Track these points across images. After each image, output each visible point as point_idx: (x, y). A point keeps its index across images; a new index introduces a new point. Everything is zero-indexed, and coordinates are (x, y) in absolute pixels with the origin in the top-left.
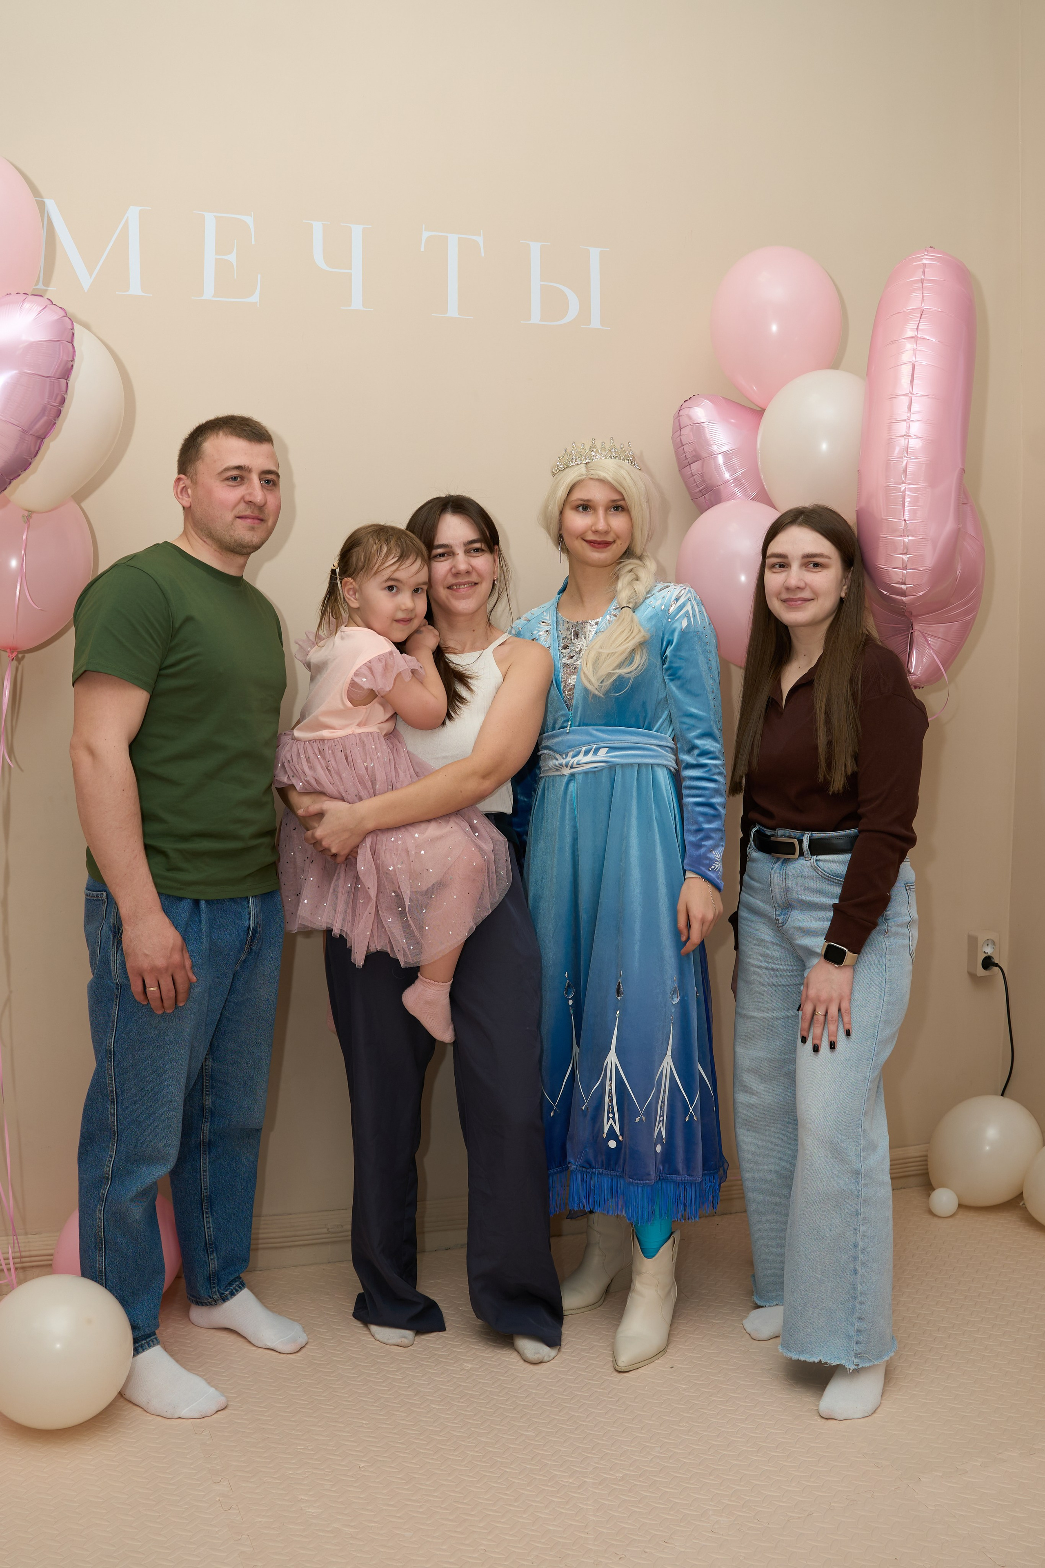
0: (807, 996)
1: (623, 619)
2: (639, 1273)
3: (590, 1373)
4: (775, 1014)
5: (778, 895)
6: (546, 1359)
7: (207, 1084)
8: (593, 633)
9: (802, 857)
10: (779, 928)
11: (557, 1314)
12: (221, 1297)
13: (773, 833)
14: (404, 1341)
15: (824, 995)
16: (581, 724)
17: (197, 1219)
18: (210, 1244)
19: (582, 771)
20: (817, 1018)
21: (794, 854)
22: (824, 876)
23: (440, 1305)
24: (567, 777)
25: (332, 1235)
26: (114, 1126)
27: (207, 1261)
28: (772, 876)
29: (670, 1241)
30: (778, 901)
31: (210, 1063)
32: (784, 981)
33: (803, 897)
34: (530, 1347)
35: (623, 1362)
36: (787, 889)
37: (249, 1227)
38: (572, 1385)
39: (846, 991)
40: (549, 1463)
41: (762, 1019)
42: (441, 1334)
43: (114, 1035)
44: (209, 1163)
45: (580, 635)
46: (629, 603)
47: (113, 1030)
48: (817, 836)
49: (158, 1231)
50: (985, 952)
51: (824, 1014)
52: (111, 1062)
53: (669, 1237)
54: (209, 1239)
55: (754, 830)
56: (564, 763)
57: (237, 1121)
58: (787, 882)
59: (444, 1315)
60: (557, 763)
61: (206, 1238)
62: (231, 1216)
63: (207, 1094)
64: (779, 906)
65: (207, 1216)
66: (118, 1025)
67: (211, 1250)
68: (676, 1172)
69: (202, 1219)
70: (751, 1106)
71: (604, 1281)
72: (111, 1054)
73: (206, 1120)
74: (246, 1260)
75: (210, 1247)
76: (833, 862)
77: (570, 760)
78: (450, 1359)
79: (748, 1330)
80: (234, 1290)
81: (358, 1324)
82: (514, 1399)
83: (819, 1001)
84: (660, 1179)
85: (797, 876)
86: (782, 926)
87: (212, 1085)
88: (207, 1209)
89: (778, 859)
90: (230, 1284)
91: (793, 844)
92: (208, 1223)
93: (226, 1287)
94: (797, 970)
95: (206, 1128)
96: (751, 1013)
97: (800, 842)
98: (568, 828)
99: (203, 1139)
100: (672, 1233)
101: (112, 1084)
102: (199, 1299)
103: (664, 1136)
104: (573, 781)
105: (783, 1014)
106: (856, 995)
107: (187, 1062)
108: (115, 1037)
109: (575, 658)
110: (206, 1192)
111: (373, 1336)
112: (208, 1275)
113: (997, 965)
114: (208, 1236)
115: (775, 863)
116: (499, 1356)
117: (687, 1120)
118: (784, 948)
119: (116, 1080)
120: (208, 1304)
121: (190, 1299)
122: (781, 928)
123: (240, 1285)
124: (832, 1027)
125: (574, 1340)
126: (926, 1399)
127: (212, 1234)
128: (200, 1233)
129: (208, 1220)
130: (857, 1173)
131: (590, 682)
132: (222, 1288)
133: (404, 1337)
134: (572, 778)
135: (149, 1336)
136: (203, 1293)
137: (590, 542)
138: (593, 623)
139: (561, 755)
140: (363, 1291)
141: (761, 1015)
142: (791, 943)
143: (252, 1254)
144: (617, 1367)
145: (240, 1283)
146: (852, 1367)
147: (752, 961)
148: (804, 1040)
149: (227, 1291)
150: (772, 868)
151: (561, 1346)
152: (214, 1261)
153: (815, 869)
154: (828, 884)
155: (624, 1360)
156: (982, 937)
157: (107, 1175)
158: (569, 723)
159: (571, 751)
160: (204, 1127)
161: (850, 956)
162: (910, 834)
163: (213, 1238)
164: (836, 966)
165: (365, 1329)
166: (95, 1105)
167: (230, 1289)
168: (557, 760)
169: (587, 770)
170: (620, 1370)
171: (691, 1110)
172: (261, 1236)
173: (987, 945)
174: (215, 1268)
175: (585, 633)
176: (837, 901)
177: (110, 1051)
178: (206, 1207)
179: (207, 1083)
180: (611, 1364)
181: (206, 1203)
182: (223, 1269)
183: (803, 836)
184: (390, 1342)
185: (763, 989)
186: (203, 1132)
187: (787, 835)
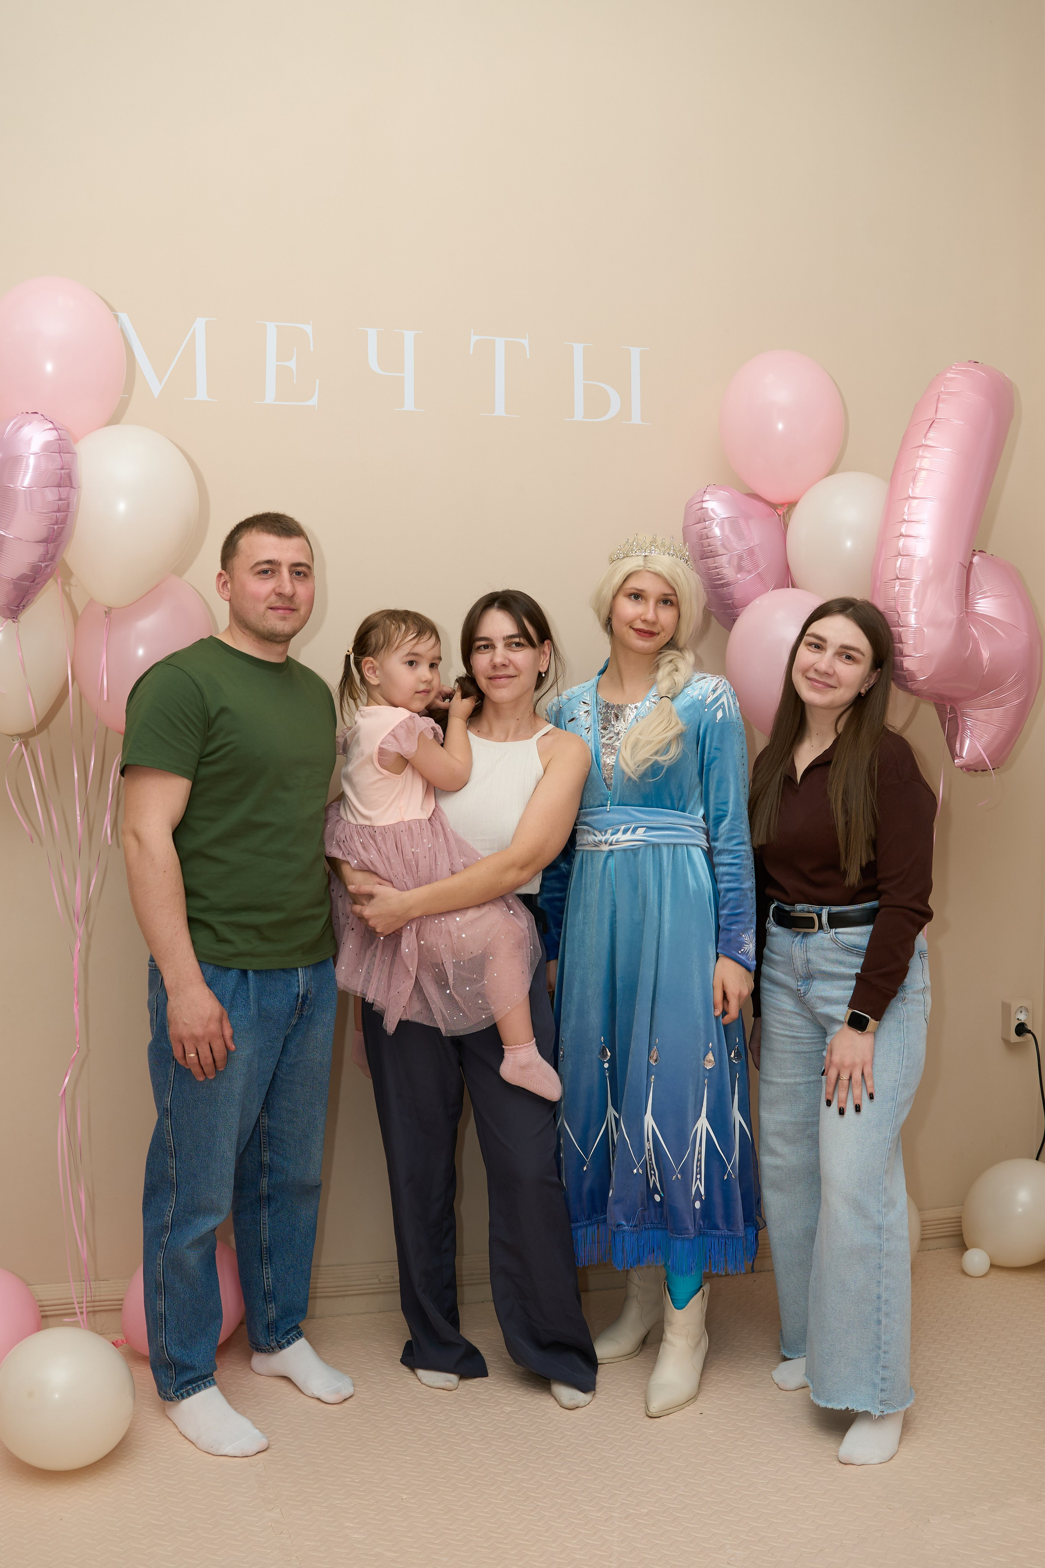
2: (671, 1324)
3: (623, 1417)
4: (798, 1080)
5: (800, 967)
6: (582, 1404)
7: (264, 1141)
8: (632, 716)
9: (821, 931)
10: (800, 999)
11: (592, 1362)
14: (449, 1385)
16: (621, 803)
17: (257, 1269)
18: (269, 1294)
21: (813, 927)
22: (844, 948)
23: (482, 1352)
25: (384, 1285)
26: (174, 1178)
28: (793, 949)
29: (700, 1292)
30: (800, 971)
31: (266, 1120)
32: (805, 1048)
33: (824, 968)
34: (566, 1393)
35: (654, 1408)
36: (808, 961)
37: (308, 1279)
38: (605, 1428)
41: (786, 1084)
42: (484, 1379)
44: (269, 1216)
45: (620, 717)
48: (835, 910)
49: (217, 1279)
50: (1018, 1019)
53: (698, 1290)
54: (267, 1289)
57: (294, 1177)
58: (808, 954)
59: (487, 1362)
60: (596, 839)
62: (290, 1268)
63: (265, 1151)
64: (801, 977)
65: (267, 1266)
67: (270, 1299)
69: (261, 1270)
70: (777, 1168)
71: (641, 1332)
73: (265, 1175)
75: (269, 1296)
76: (851, 934)
78: (491, 1403)
79: (776, 1381)
81: (405, 1369)
85: (817, 949)
86: (804, 996)
87: (269, 1142)
88: (266, 1260)
89: (798, 933)
91: (812, 918)
92: (267, 1273)
94: (819, 1038)
95: (264, 1182)
96: (774, 1079)
97: (820, 916)
99: (262, 1193)
100: (701, 1286)
102: (259, 1345)
104: (611, 857)
105: (805, 1079)
110: (266, 1244)
111: (419, 1380)
112: (267, 1323)
113: (1029, 1032)
114: (267, 1286)
115: (796, 937)
116: (538, 1400)
118: (804, 1017)
120: (266, 1351)
121: (251, 1346)
122: (802, 998)
125: (609, 1387)
126: (942, 1448)
127: (271, 1284)
128: (260, 1283)
129: (267, 1271)
131: (627, 765)
132: (280, 1336)
133: (449, 1381)
135: (206, 1377)
136: (262, 1340)
137: (638, 631)
138: (633, 706)
139: (600, 832)
140: (411, 1339)
141: (784, 1081)
142: (811, 1012)
144: (648, 1412)
147: (775, 1030)
150: (793, 942)
151: (595, 1390)
153: (834, 941)
154: (848, 955)
155: (655, 1406)
156: (1015, 1006)
157: (167, 1224)
158: (609, 802)
159: (610, 829)
160: (263, 1181)
162: (927, 909)
165: (411, 1374)
166: (157, 1158)
168: (596, 836)
170: (652, 1416)
173: (1021, 1012)
174: (273, 1317)
178: (265, 1258)
179: (264, 1139)
180: (644, 1409)
181: (266, 1254)
183: (821, 910)
186: (262, 1187)
187: (806, 910)
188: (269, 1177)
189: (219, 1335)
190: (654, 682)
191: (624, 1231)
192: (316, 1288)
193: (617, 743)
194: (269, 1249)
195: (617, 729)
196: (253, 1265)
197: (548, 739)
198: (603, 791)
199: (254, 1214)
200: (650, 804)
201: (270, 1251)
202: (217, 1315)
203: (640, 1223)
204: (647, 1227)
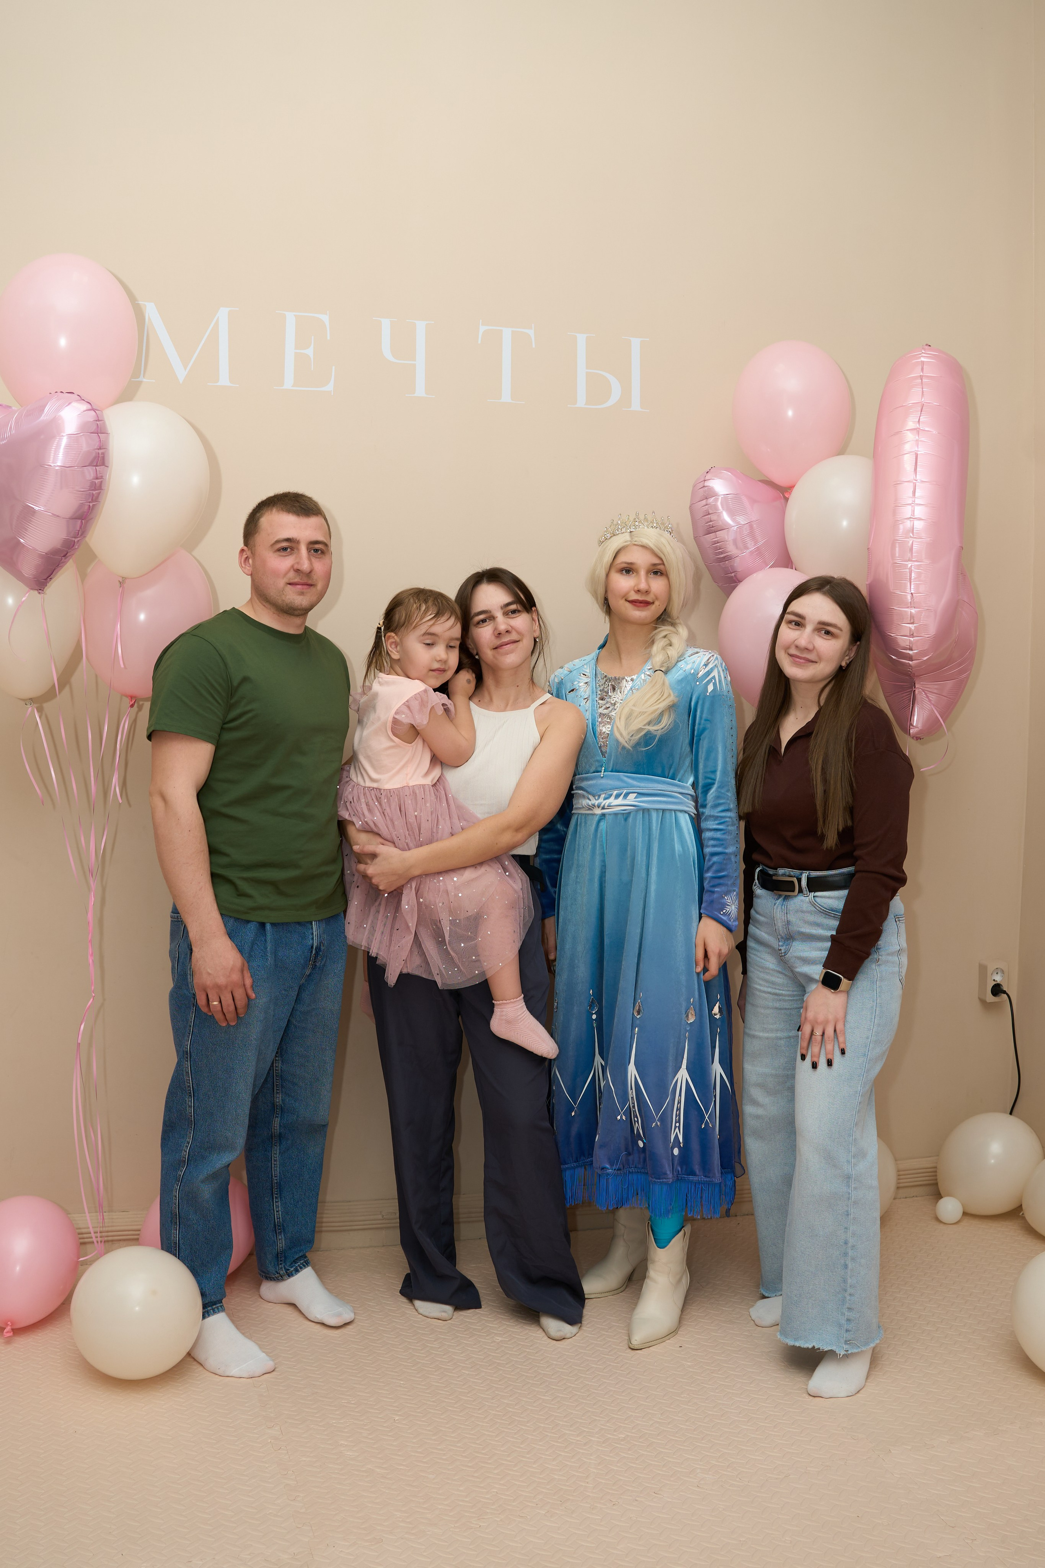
0: (806, 1018)
2: (653, 1262)
3: (606, 1349)
4: (779, 1034)
5: (781, 929)
6: (568, 1335)
8: (628, 688)
9: (801, 894)
10: (781, 958)
11: (580, 1297)
12: (287, 1273)
13: (775, 872)
14: (444, 1315)
15: (821, 1018)
16: (614, 770)
18: (279, 1226)
19: (612, 812)
20: (815, 1038)
21: (793, 891)
22: (822, 911)
23: (477, 1285)
24: (598, 816)
25: (387, 1221)
27: (276, 1240)
28: (775, 911)
29: (682, 1233)
32: (786, 1005)
33: (803, 930)
34: (553, 1325)
35: (636, 1340)
36: (788, 923)
37: (315, 1212)
38: (589, 1358)
39: (841, 1014)
41: (767, 1038)
42: (477, 1310)
43: (190, 1038)
45: (616, 689)
47: (190, 1034)
48: (814, 875)
49: (229, 1211)
50: (994, 980)
51: (821, 1034)
52: (188, 1062)
53: (680, 1230)
55: (758, 870)
56: (596, 804)
57: (304, 1117)
58: (788, 916)
59: (481, 1295)
61: (275, 1221)
62: (298, 1202)
65: (277, 1200)
66: (194, 1030)
68: (693, 1173)
69: (272, 1203)
70: (758, 1117)
71: (626, 1269)
72: (188, 1055)
74: (311, 1242)
75: (279, 1228)
76: (829, 898)
78: (483, 1333)
79: (753, 1317)
80: (298, 1268)
81: (404, 1300)
83: (817, 1022)
84: (678, 1179)
85: (797, 911)
86: (785, 955)
88: (277, 1194)
89: (780, 896)
90: (295, 1262)
91: (792, 882)
93: (292, 1264)
94: (799, 995)
96: (757, 1033)
97: (799, 880)
98: (598, 863)
100: (683, 1227)
101: (189, 1080)
103: (681, 1141)
105: (785, 1034)
106: (849, 1018)
107: (254, 1063)
108: (191, 1040)
110: (276, 1180)
111: (416, 1310)
112: (276, 1253)
113: (1005, 992)
114: (277, 1219)
115: (778, 899)
116: (527, 1331)
117: (703, 1126)
118: (786, 975)
119: (193, 1077)
120: (275, 1279)
121: (260, 1274)
122: (783, 957)
123: (305, 1264)
124: (829, 1047)
125: (595, 1320)
126: (907, 1383)
127: (281, 1217)
128: (270, 1216)
129: (277, 1204)
130: (848, 1177)
131: (621, 735)
132: (288, 1265)
133: (444, 1312)
134: (602, 818)
136: (271, 1269)
138: (629, 679)
139: (594, 796)
140: (410, 1272)
141: (766, 1035)
142: (792, 971)
143: (316, 1236)
144: (630, 1345)
145: (305, 1262)
146: (843, 1353)
148: (803, 1057)
149: (292, 1267)
150: (775, 904)
151: (581, 1323)
152: (282, 1241)
153: (813, 905)
154: (825, 918)
156: (991, 967)
158: (603, 769)
159: (603, 794)
161: (845, 982)
162: (901, 875)
163: (281, 1220)
164: (832, 991)
165: (410, 1304)
167: (294, 1266)
169: (617, 812)
170: (634, 1348)
171: (707, 1118)
172: (324, 1220)
173: (997, 973)
174: (282, 1247)
176: (834, 933)
177: (187, 1052)
180: (626, 1342)
181: (276, 1189)
182: (290, 1248)
183: (801, 874)
184: (432, 1315)
185: (768, 1011)
187: (787, 874)
188: (281, 1117)
189: (229, 1264)
190: (649, 657)
191: (608, 1174)
192: (322, 1222)
193: (613, 713)
194: (279, 1185)
195: (613, 700)
196: (264, 1199)
197: (546, 708)
198: (598, 758)
199: (266, 1151)
200: (641, 771)
201: (280, 1186)
202: (227, 1245)
203: (624, 1167)
204: (631, 1171)
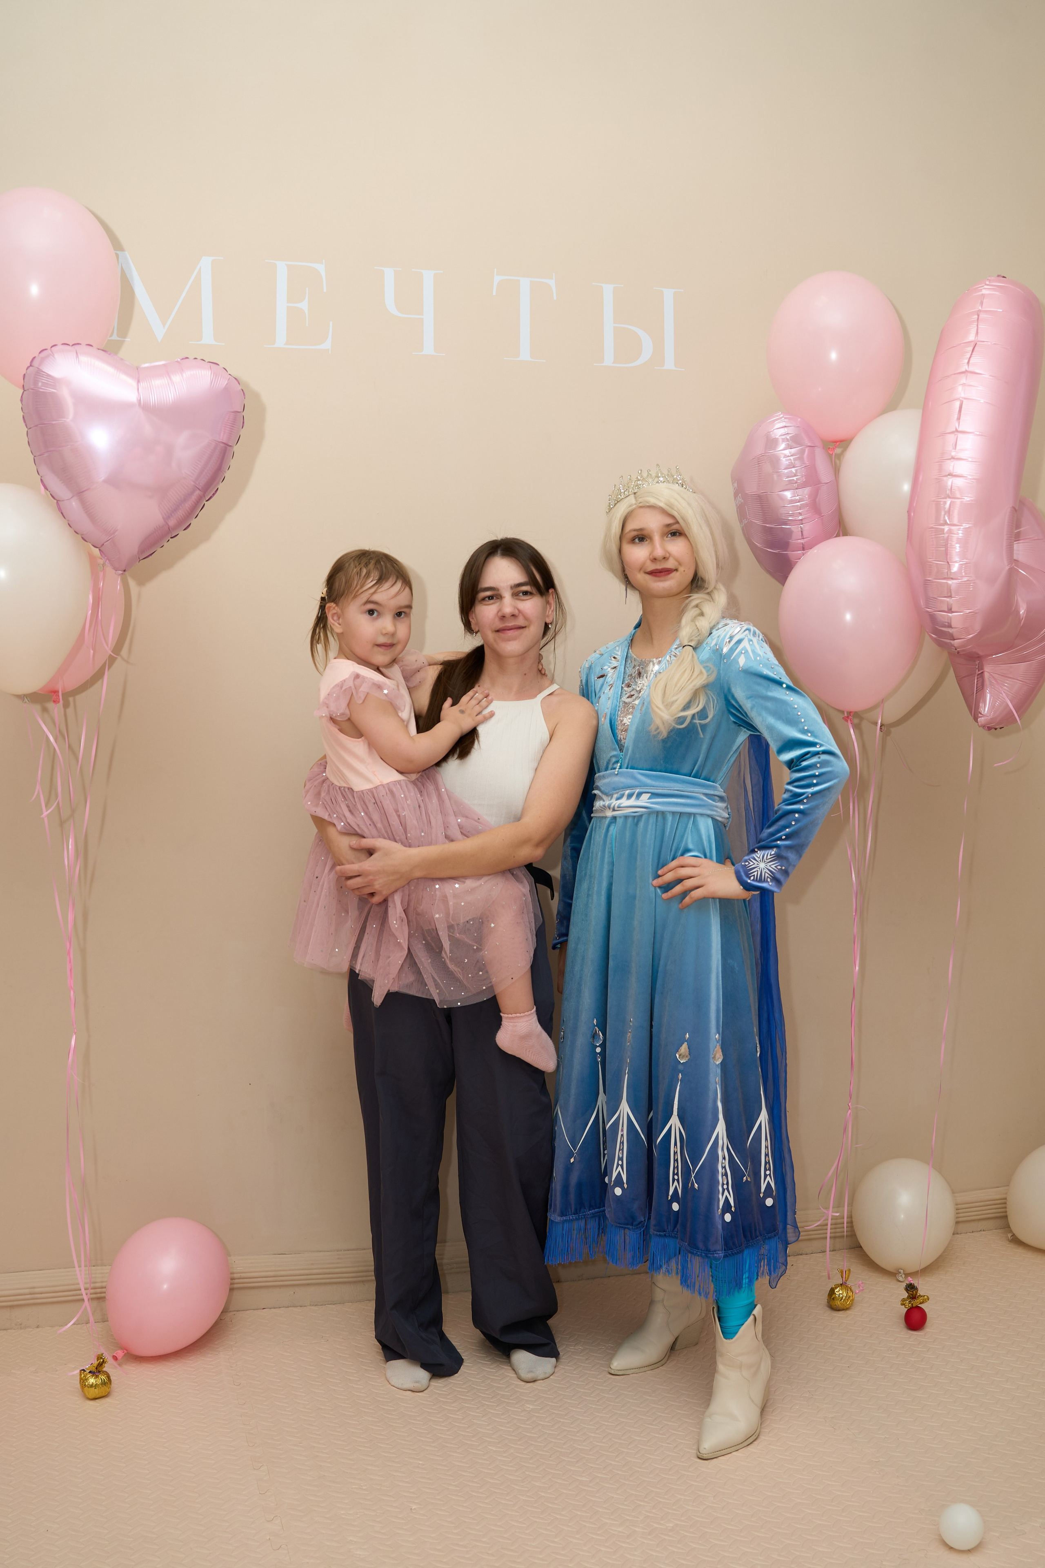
1: (683, 660)
40: (601, 1510)
46: (691, 641)
77: (615, 803)
82: (572, 1443)
109: (634, 697)
175: (646, 672)
